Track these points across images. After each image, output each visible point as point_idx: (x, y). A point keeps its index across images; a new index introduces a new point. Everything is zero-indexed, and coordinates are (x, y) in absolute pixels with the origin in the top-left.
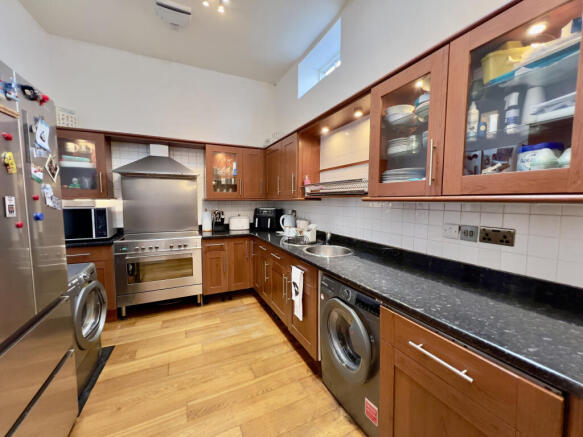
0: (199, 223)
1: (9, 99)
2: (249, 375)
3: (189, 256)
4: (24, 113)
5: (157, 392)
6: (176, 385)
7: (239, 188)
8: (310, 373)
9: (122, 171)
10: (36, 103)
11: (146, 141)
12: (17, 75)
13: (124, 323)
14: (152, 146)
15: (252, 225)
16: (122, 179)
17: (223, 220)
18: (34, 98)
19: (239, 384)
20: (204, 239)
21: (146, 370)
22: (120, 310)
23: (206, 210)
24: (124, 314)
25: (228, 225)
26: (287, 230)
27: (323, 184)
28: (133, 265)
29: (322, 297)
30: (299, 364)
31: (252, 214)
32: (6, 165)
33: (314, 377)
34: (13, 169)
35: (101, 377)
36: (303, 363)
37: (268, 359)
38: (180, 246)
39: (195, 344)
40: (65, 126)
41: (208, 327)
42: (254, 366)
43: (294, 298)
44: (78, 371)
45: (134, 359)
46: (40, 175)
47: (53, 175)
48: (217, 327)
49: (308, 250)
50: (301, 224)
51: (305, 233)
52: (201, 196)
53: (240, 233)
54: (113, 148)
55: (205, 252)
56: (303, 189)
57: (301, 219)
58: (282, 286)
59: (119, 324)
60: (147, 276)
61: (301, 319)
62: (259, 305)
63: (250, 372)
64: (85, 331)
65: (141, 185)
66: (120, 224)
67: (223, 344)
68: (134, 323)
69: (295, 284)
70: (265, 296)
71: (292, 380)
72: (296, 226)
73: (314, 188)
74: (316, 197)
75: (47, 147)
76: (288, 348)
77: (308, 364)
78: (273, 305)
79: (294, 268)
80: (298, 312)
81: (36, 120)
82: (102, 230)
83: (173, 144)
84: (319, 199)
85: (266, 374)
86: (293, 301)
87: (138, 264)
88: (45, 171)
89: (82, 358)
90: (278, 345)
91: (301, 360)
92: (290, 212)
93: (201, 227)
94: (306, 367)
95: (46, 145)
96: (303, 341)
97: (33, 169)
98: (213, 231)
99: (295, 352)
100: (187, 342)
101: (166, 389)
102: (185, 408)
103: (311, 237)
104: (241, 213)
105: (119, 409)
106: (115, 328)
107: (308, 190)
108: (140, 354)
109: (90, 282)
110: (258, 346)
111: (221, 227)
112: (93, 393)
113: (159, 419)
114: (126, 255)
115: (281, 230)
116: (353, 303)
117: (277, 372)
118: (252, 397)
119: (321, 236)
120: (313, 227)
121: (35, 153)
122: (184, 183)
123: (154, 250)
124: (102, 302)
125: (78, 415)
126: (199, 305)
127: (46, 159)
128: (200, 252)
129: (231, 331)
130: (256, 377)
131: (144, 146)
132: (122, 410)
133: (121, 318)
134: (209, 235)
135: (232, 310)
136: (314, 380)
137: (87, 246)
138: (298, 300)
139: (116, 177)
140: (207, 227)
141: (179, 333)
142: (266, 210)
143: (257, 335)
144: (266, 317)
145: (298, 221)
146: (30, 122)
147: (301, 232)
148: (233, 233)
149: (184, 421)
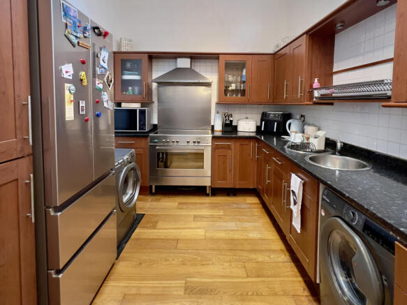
0: (212, 124)
1: (85, 37)
2: (242, 272)
3: (201, 152)
4: (94, 45)
5: (166, 260)
6: (180, 259)
7: (247, 92)
8: (307, 293)
9: (158, 81)
10: (101, 38)
11: (175, 56)
12: (91, 21)
13: (154, 197)
14: (178, 59)
15: (258, 128)
16: (158, 86)
17: (231, 121)
18: (99, 34)
19: (232, 277)
20: (214, 138)
21: (162, 239)
22: (151, 187)
23: (218, 113)
24: (154, 191)
25: (236, 127)
26: (293, 135)
27: (336, 87)
28: (163, 153)
29: (323, 214)
30: (295, 279)
31: (259, 117)
32: (82, 80)
33: (311, 298)
34: (85, 83)
35: (134, 235)
36: (300, 279)
37: (263, 262)
38: (194, 142)
39: (199, 228)
40: (126, 50)
41: (212, 216)
42: (248, 265)
43: (292, 207)
44: (119, 226)
45: (155, 228)
46: (101, 86)
47: (109, 86)
48: (220, 217)
49: (311, 159)
50: (309, 130)
51: (312, 140)
52: (214, 100)
53: (247, 134)
54: (153, 64)
55: (214, 149)
56: (311, 93)
57: (309, 125)
58: (282, 192)
59: (150, 198)
60: (173, 164)
61: (299, 231)
62: (261, 206)
63: (244, 269)
64: (125, 199)
65: (170, 91)
66: (155, 121)
67: (222, 235)
68: (159, 200)
69: (294, 193)
70: (266, 198)
71: (285, 294)
72: (303, 132)
73: (324, 92)
74: (327, 101)
75: (106, 67)
76: (284, 257)
77: (306, 282)
78: (272, 208)
79: (293, 176)
80: (297, 224)
81: (101, 49)
82: (143, 125)
83: (194, 57)
84: (332, 104)
85: (259, 276)
86: (291, 211)
87: (167, 154)
88: (104, 83)
89: (122, 218)
90: (274, 251)
91: (298, 274)
92: (298, 117)
93: (213, 127)
94: (303, 284)
95: (105, 65)
96: (300, 255)
97: (97, 82)
98: (223, 132)
99: (293, 264)
100: (194, 225)
101: (174, 260)
102: (184, 282)
103: (318, 144)
104: (248, 116)
105: (141, 264)
106: (147, 201)
107: (316, 94)
108: (160, 225)
109: (130, 163)
110: (255, 247)
111: (230, 128)
112: (127, 246)
113: (165, 283)
114: (156, 146)
115: (288, 134)
116: (360, 229)
117: (270, 279)
118: (241, 295)
119: (330, 145)
120: (322, 134)
121: (98, 71)
122: (202, 88)
123: (175, 144)
124: (138, 180)
125: (117, 259)
126: (208, 195)
127: (105, 75)
128: (210, 148)
129: (232, 225)
130: (248, 277)
131: (174, 60)
132: (143, 265)
133: (152, 194)
134: (219, 134)
135: (235, 206)
136: (310, 301)
137: (133, 136)
138: (296, 210)
139: (155, 85)
140: (218, 127)
141: (190, 216)
142: (273, 113)
143: (254, 235)
144: (266, 219)
145: (306, 127)
146: (97, 50)
147: (308, 139)
148: (240, 134)
149: (182, 293)
